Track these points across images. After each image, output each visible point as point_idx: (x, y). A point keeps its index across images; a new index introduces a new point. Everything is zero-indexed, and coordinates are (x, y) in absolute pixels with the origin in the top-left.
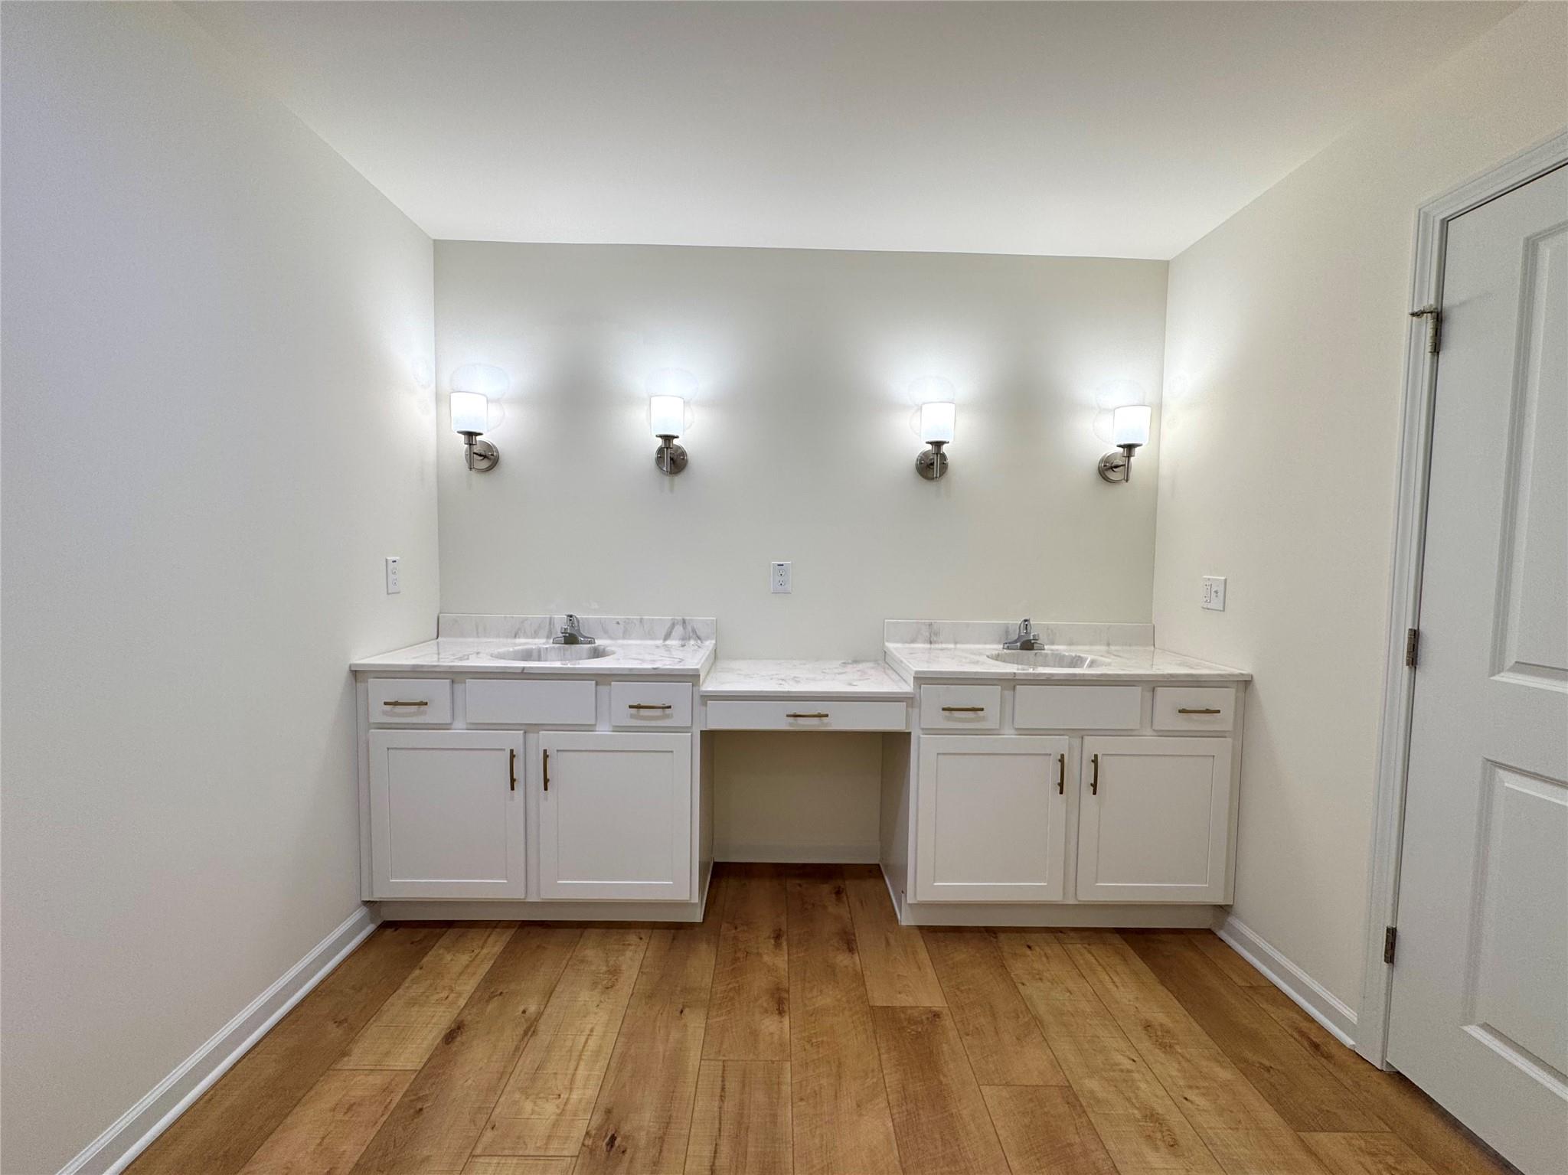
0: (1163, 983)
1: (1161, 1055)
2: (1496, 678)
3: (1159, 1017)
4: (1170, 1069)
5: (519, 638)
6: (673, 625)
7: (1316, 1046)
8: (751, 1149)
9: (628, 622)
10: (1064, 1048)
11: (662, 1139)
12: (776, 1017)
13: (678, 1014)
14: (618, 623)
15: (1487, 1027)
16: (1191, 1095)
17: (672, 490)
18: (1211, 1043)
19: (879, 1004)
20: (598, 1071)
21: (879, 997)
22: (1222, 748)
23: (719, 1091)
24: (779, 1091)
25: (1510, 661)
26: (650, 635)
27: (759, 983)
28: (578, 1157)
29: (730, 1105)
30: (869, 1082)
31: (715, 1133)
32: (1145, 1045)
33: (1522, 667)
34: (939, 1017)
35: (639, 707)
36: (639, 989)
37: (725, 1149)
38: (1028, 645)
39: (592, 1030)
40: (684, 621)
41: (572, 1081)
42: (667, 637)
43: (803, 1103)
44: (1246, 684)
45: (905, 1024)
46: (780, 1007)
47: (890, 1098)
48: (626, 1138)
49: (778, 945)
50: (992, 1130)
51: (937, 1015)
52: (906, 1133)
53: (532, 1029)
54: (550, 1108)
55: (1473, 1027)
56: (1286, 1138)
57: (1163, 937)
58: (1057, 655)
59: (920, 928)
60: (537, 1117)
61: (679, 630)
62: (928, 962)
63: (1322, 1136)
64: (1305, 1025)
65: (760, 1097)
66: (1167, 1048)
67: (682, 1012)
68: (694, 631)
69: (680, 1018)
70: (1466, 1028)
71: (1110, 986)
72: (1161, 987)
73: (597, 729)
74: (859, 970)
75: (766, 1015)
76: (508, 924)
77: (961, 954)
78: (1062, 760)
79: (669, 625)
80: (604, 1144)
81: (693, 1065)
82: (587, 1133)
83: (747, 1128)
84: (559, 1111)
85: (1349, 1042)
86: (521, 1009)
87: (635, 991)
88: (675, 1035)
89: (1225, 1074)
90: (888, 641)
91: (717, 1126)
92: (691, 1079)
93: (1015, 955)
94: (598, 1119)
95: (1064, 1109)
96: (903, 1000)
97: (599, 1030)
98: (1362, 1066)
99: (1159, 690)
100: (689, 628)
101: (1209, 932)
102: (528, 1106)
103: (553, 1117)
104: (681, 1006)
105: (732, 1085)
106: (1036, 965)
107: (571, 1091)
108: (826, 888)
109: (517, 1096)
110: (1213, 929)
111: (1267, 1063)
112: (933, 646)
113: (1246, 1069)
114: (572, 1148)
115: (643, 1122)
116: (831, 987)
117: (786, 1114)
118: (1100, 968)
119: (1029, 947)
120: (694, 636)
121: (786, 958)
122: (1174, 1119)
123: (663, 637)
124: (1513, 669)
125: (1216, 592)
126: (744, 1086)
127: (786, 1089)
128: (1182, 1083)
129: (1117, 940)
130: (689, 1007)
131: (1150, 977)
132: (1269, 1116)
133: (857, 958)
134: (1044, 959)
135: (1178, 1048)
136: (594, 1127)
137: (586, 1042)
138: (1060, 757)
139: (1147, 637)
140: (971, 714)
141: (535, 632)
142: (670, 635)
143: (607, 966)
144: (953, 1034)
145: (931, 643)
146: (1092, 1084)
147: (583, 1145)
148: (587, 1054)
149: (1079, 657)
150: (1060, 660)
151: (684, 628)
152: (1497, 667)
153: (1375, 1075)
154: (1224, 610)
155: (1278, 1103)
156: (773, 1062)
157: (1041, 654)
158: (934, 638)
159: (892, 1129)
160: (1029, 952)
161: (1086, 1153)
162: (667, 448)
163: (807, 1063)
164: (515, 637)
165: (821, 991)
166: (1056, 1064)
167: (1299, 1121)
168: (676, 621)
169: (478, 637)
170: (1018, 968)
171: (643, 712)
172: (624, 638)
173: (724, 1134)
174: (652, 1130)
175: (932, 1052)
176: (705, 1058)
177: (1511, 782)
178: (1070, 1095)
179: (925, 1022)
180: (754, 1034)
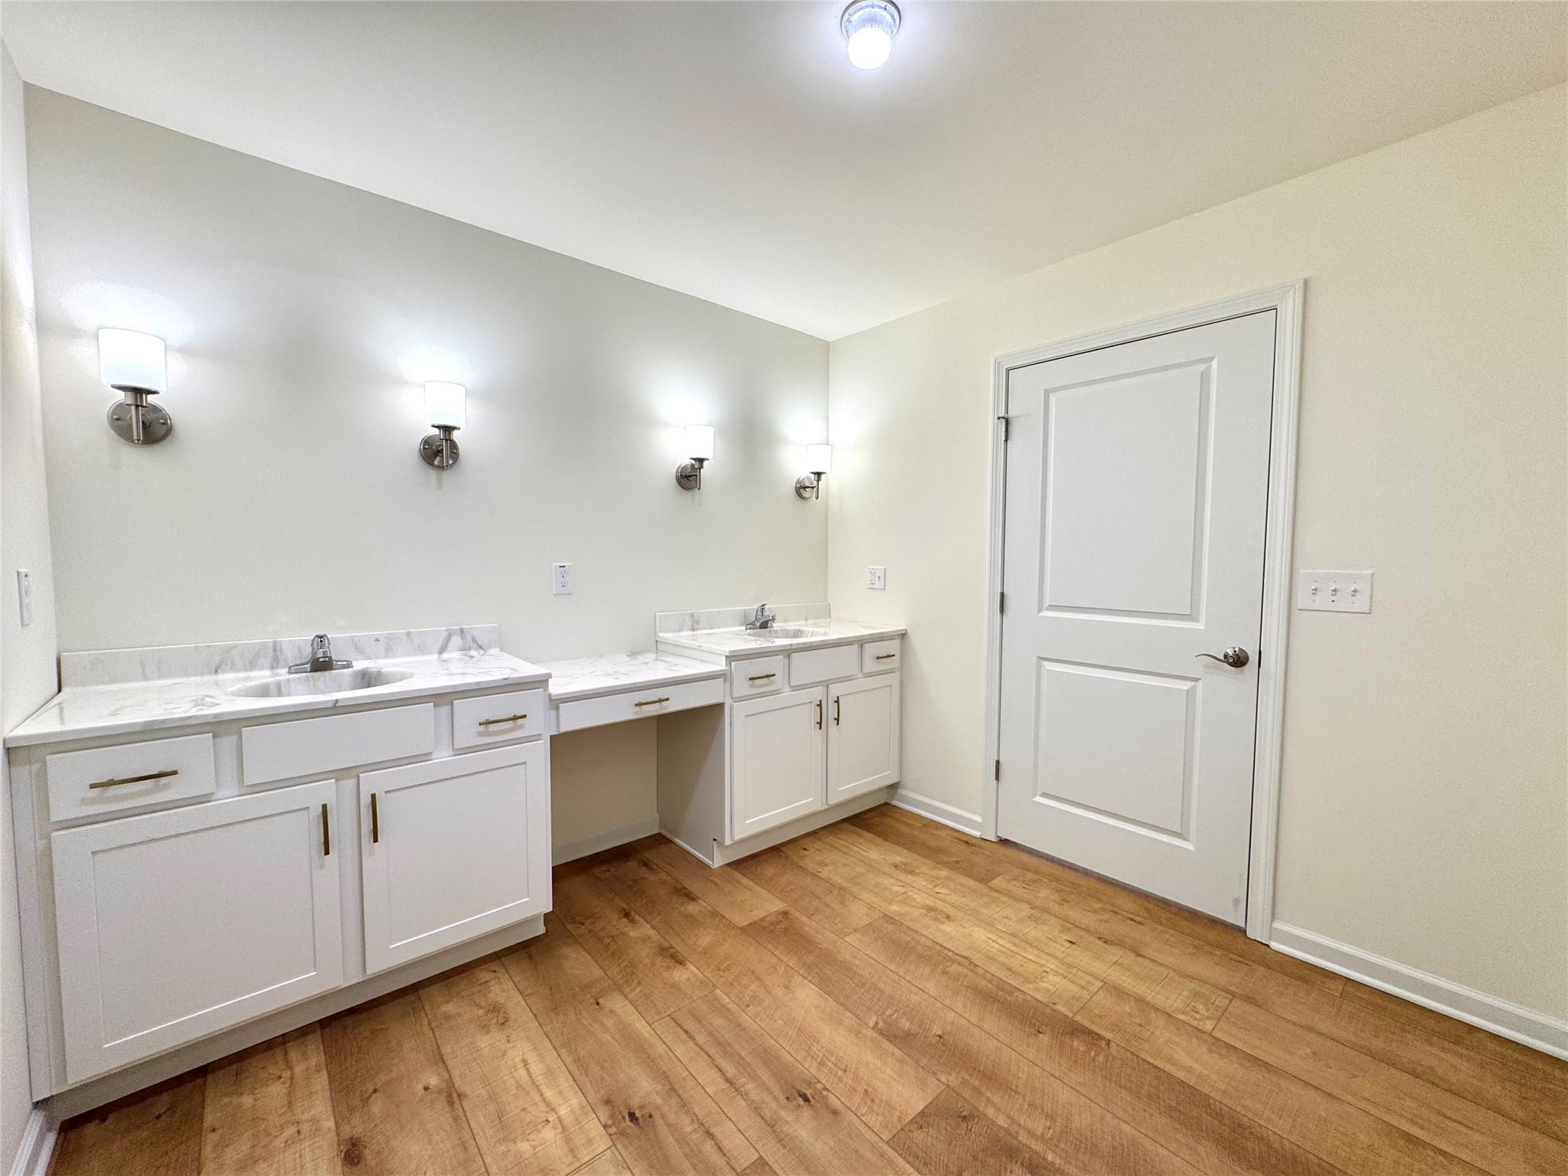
0: (886, 840)
1: (913, 878)
2: (1041, 614)
3: (898, 859)
4: (921, 882)
5: (223, 672)
6: (450, 636)
7: (967, 843)
8: (743, 1053)
9: (390, 638)
10: (866, 896)
11: (672, 1089)
12: (680, 967)
13: (597, 1007)
14: (378, 640)
15: (1044, 795)
16: (937, 889)
17: (440, 485)
18: (928, 861)
19: (745, 924)
20: (565, 1082)
21: (742, 921)
22: (893, 679)
23: (685, 1035)
24: (728, 1010)
25: (1046, 604)
26: (422, 649)
27: (644, 953)
28: (614, 1144)
29: (701, 1038)
30: (781, 971)
31: (709, 1060)
32: (902, 876)
33: (1052, 607)
34: (788, 913)
35: (488, 723)
36: (537, 1009)
37: (725, 1064)
38: (764, 625)
39: (524, 1061)
40: (462, 631)
41: (548, 1105)
42: (442, 651)
43: (751, 1007)
44: (903, 636)
45: (772, 928)
46: (678, 960)
47: (801, 972)
48: (642, 1107)
49: (633, 921)
50: (868, 957)
51: (785, 913)
52: (825, 985)
53: (454, 1095)
54: (549, 1134)
55: (1038, 797)
56: (985, 890)
57: (868, 816)
58: (784, 630)
59: (728, 865)
60: (541, 1148)
61: (456, 641)
62: (751, 883)
63: (995, 881)
64: (956, 834)
65: (719, 1021)
66: (911, 872)
67: (598, 1004)
68: (474, 640)
69: (601, 1009)
70: (1034, 799)
71: (862, 852)
72: (888, 843)
73: (433, 758)
74: (711, 909)
75: (671, 970)
76: (303, 1032)
77: (770, 870)
78: (820, 705)
79: (444, 635)
80: (629, 1124)
81: (647, 1032)
82: (605, 1126)
83: (729, 1044)
84: (559, 1130)
85: (977, 834)
86: (420, 1086)
87: (535, 1013)
88: (610, 1023)
89: (944, 873)
90: (660, 632)
91: (705, 1056)
92: (654, 1040)
93: (802, 858)
94: (604, 1114)
95: (891, 927)
96: (757, 915)
97: (531, 1058)
98: (988, 843)
99: (866, 645)
100: (469, 638)
101: (886, 804)
102: (524, 1146)
103: (559, 1137)
104: (592, 1001)
105: (691, 1026)
106: (817, 858)
107: (555, 1112)
108: (632, 865)
109: (502, 1148)
110: (888, 801)
111: (956, 859)
112: (695, 633)
113: (946, 865)
114: (602, 1143)
115: (644, 1089)
116: (701, 929)
117: (745, 1019)
118: (851, 846)
119: (805, 849)
120: (476, 646)
121: (649, 926)
122: (939, 905)
123: (437, 650)
124: (1047, 609)
125: (879, 577)
126: (700, 1022)
127: (732, 1006)
128: (930, 886)
129: (845, 826)
130: (602, 997)
131: (879, 840)
132: (971, 883)
133: (702, 902)
134: (818, 852)
135: (916, 871)
136: (606, 1118)
137: (528, 1072)
138: (819, 703)
139: (825, 612)
140: (765, 680)
141: (250, 662)
142: (446, 647)
143: (481, 1007)
144: (804, 919)
145: (693, 630)
146: (894, 908)
147: (610, 1135)
148: (540, 1080)
149: (799, 630)
150: (786, 634)
151: (462, 638)
152: (1040, 610)
153: (995, 845)
154: (885, 589)
155: (970, 875)
156: (707, 996)
157: (774, 631)
158: (696, 626)
159: (816, 988)
160: (805, 852)
161: (918, 943)
162: (446, 440)
163: (731, 984)
164: (216, 672)
165: (697, 935)
166: (870, 907)
167: (984, 879)
168: (452, 632)
169: (145, 678)
170: (809, 864)
171: (492, 728)
172: (386, 657)
173: (716, 1056)
174: (657, 1089)
175: (801, 935)
176: (651, 1022)
177: (1050, 666)
178: (887, 918)
179: (782, 920)
180: (675, 986)
